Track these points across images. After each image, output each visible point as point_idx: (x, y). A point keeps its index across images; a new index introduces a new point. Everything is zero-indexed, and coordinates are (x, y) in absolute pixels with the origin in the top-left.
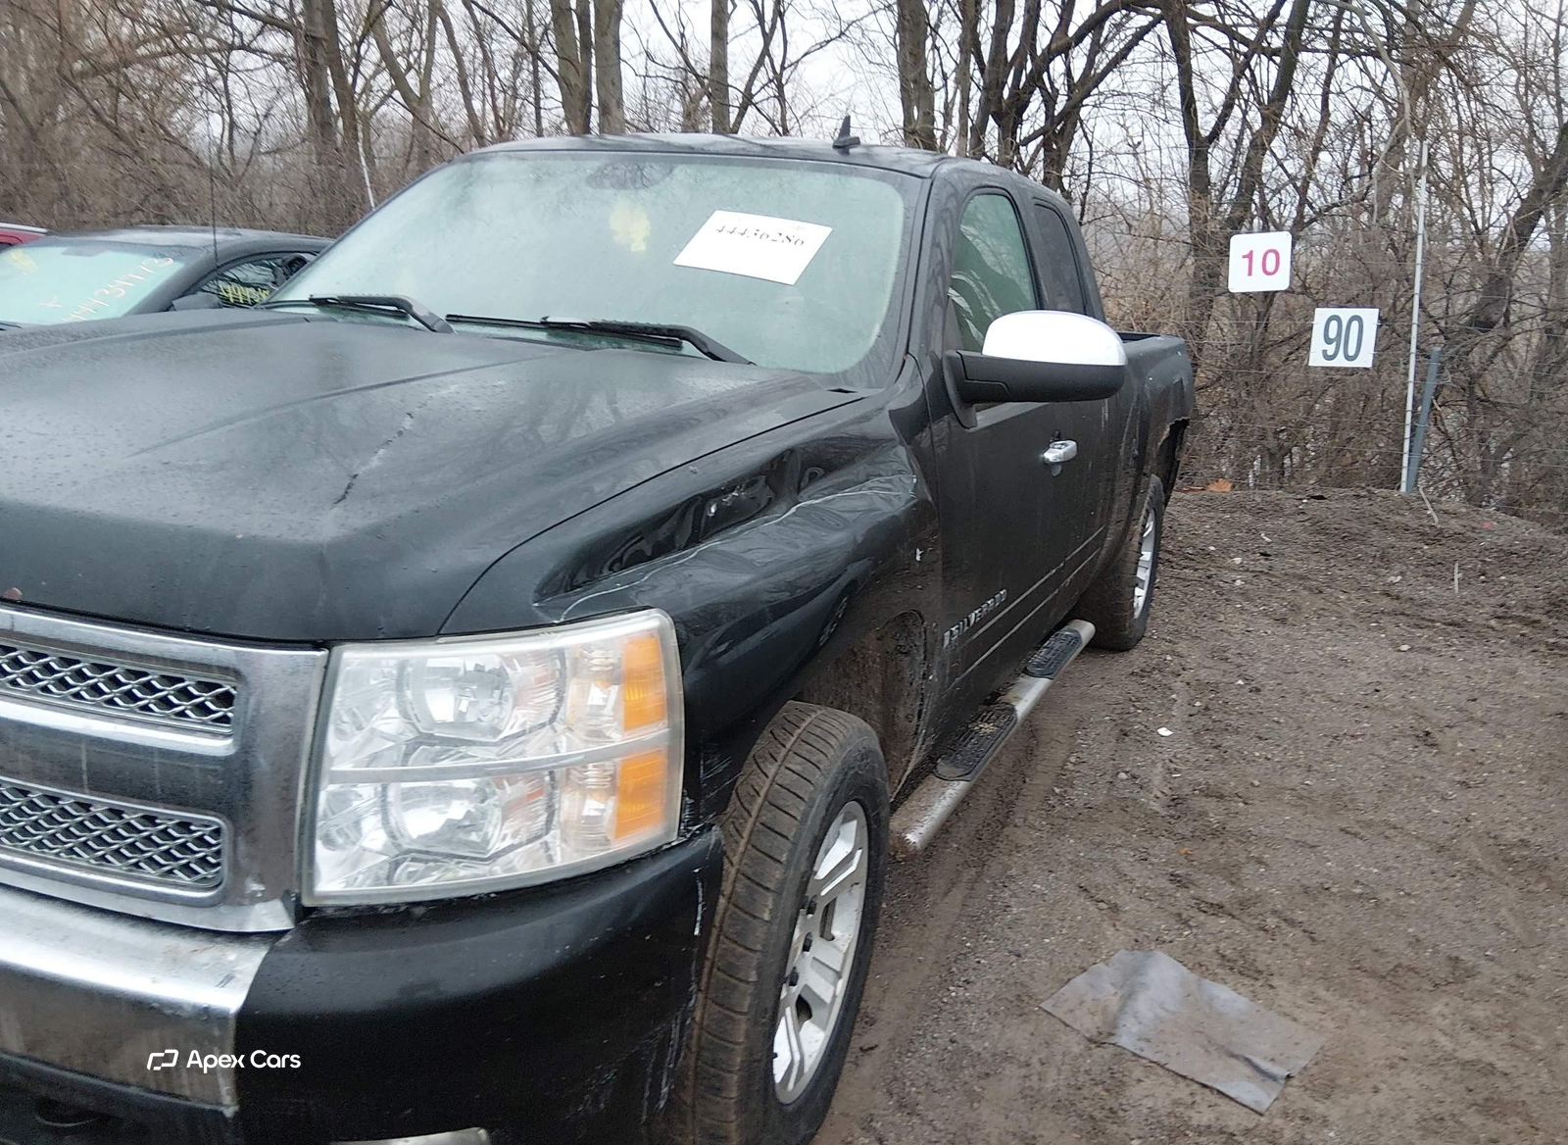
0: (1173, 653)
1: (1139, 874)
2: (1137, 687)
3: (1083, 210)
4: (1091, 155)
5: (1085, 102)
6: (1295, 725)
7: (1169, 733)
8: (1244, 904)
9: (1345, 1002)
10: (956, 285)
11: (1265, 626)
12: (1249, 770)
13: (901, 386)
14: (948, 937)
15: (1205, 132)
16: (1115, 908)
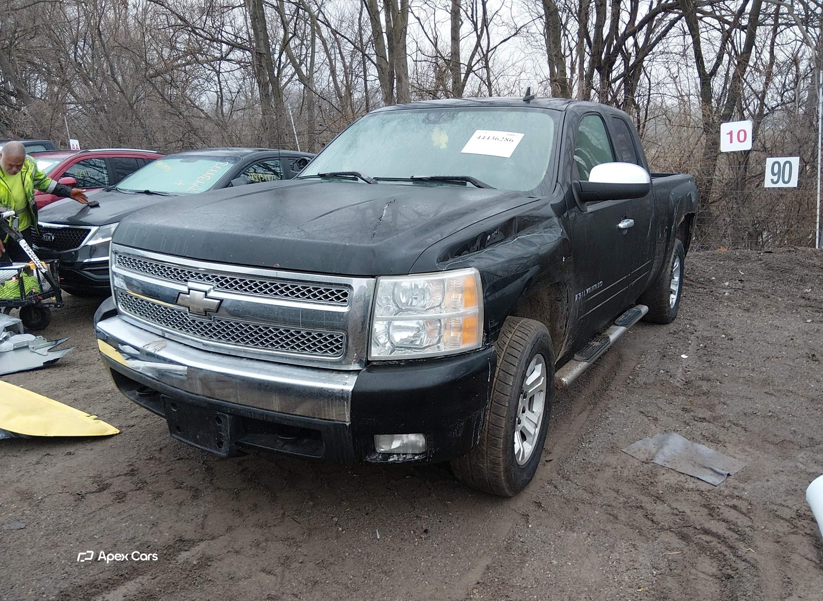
0: (690, 324)
1: (669, 409)
2: (671, 338)
3: (646, 113)
4: (650, 84)
5: (645, 58)
6: (748, 353)
7: (686, 357)
8: (715, 419)
9: (758, 452)
10: (577, 153)
11: (739, 313)
12: (724, 370)
13: (555, 194)
14: (581, 428)
15: (708, 71)
16: (656, 419)
